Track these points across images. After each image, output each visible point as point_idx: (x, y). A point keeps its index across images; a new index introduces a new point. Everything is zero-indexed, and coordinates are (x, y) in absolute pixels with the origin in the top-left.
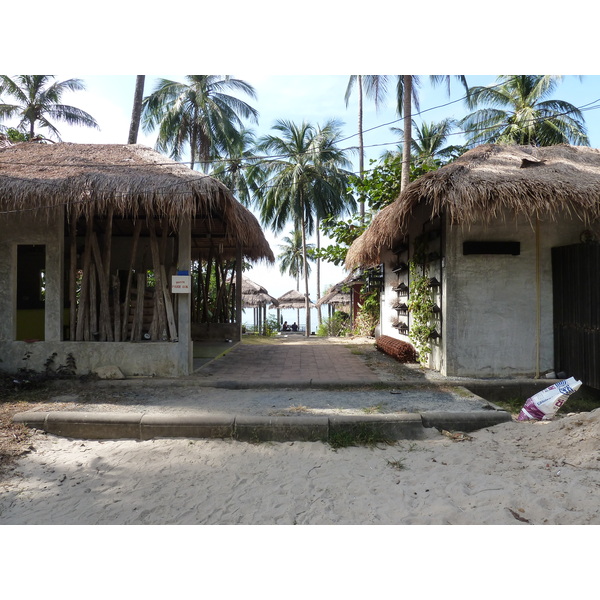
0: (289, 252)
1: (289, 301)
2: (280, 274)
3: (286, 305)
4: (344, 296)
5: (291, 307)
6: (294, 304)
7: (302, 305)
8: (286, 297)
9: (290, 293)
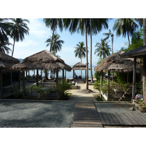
0: (78, 50)
1: (78, 66)
2: (75, 57)
3: (77, 68)
4: (118, 65)
5: (79, 69)
6: (80, 68)
7: (83, 68)
8: (77, 65)
9: (78, 63)
